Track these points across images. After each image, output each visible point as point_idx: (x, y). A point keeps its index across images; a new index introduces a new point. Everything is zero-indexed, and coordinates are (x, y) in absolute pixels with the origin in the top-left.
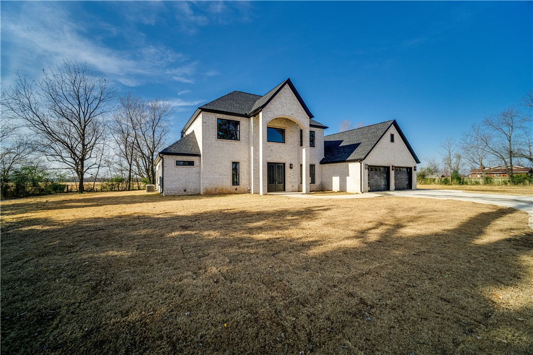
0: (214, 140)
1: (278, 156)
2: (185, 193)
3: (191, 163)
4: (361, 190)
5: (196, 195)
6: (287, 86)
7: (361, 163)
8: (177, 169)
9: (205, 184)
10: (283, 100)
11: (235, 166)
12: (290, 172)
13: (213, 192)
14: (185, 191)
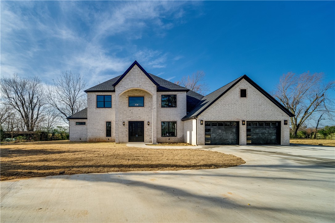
0: (94, 109)
1: (138, 116)
2: (80, 141)
3: (84, 123)
4: (197, 143)
5: (85, 142)
6: (136, 66)
7: (197, 120)
8: (76, 127)
9: (90, 136)
10: (132, 77)
11: (109, 124)
12: (148, 128)
13: (94, 140)
14: (80, 139)
